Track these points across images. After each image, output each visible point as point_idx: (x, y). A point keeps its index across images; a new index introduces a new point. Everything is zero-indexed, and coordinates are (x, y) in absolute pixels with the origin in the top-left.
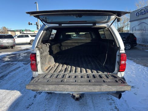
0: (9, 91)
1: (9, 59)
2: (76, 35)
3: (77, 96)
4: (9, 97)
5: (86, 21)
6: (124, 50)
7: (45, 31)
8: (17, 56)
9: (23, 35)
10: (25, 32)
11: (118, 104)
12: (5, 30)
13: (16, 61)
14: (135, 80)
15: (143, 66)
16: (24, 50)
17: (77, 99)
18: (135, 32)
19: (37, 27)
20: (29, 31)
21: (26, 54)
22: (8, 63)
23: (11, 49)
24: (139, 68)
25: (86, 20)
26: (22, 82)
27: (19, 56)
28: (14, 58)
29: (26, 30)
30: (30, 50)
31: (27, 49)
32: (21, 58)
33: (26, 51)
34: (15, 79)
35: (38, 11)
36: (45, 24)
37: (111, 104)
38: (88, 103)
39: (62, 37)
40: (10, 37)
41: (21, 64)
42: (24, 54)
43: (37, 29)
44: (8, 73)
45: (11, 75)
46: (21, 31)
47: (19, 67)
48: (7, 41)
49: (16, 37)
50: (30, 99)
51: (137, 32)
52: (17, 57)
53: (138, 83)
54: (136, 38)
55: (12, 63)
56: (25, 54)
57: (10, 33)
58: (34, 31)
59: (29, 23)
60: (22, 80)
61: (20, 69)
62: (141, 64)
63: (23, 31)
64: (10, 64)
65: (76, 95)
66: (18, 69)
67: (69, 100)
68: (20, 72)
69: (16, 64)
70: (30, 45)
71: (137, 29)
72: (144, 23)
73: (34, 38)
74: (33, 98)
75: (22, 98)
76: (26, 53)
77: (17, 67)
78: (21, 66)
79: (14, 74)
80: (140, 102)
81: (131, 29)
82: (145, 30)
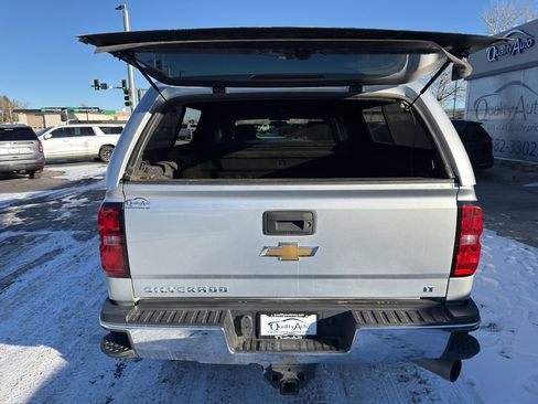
0: (18, 347)
1: (18, 219)
2: (268, 127)
3: (288, 376)
4: (15, 375)
5: (321, 76)
7: (159, 116)
8: (50, 206)
9: (73, 128)
10: (81, 117)
11: (442, 396)
12: (7, 109)
13: (44, 227)
14: (497, 299)
15: (523, 245)
16: (78, 183)
17: (290, 388)
18: (487, 117)
19: (127, 98)
20: (94, 113)
21: (85, 200)
22: (14, 234)
23: (26, 180)
24: (510, 253)
25: (324, 72)
26: (66, 309)
27: (59, 206)
28: (39, 215)
29: (85, 110)
30: (100, 184)
31: (88, 181)
32: (64, 215)
33: (84, 188)
34: (41, 300)
35: (128, 30)
36: (160, 85)
37: (416, 397)
38: (327, 397)
39: (221, 135)
40: (25, 134)
41: (64, 238)
42: (78, 198)
43: (127, 104)
44: (15, 275)
45: (25, 284)
46: (65, 113)
47: (58, 251)
48: (12, 151)
49: (48, 135)
50: (99, 381)
51: (493, 117)
52: (51, 210)
53: (510, 312)
55: (30, 234)
56: (82, 200)
57: (23, 120)
58: (114, 112)
59: (96, 82)
60: (67, 304)
61: (59, 259)
62: (513, 237)
63: (71, 111)
64: (22, 237)
65: (284, 368)
66: (51, 259)
67: (252, 382)
68: (60, 270)
69: (45, 238)
70: (100, 165)
71: (491, 105)
72: (518, 83)
73: (114, 139)
74: (110, 378)
75: (68, 376)
76: (85, 194)
77: (48, 251)
78: (65, 245)
79: (39, 278)
80: (526, 388)
81: (472, 107)
82: (520, 109)
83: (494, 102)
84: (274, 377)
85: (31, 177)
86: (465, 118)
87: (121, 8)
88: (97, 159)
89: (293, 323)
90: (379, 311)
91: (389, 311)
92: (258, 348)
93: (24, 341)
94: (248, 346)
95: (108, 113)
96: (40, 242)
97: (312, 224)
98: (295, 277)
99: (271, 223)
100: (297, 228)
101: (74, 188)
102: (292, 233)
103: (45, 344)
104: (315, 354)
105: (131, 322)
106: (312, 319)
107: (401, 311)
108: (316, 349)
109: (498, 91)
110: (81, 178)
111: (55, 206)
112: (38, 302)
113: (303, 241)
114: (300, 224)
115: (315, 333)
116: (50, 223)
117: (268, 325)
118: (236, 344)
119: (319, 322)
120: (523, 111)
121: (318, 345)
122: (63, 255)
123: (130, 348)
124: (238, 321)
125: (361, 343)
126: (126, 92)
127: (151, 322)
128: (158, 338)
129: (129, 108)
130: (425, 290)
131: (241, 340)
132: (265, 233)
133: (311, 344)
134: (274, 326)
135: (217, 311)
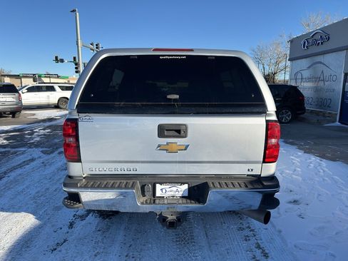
0: (8, 213)
1: (5, 141)
3: (171, 218)
4: (7, 228)
6: (274, 113)
8: (26, 134)
9: (41, 86)
10: (46, 80)
11: (262, 237)
13: (23, 146)
14: (300, 187)
15: (319, 158)
16: (44, 121)
17: (172, 225)
18: (302, 84)
19: (76, 68)
20: (55, 78)
22: (3, 150)
23: (10, 119)
26: (38, 192)
27: (32, 134)
28: (19, 140)
29: (48, 76)
30: (58, 121)
31: (51, 120)
32: (36, 139)
33: (48, 124)
37: (248, 238)
38: (195, 238)
40: (10, 89)
41: (36, 152)
42: (44, 129)
43: (77, 72)
44: (5, 173)
45: (11, 178)
46: (35, 77)
47: (33, 160)
48: (2, 100)
49: (24, 90)
50: (59, 231)
52: (27, 136)
53: (306, 194)
54: (303, 96)
55: (14, 150)
56: (47, 131)
57: (7, 80)
58: (68, 78)
59: (56, 57)
60: (39, 189)
61: (33, 164)
62: (313, 154)
63: (40, 76)
64: (9, 152)
65: (169, 215)
66: (28, 164)
68: (33, 171)
69: (23, 153)
72: (321, 63)
73: (68, 94)
74: (65, 229)
75: (40, 228)
76: (49, 127)
77: (26, 159)
78: (36, 157)
79: (20, 175)
80: (312, 234)
81: (293, 77)
82: (322, 78)
83: (306, 74)
84: (163, 219)
85: (13, 117)
86: (289, 84)
87: (74, 11)
88: (57, 107)
89: (174, 189)
90: (223, 182)
91: (229, 182)
92: (154, 202)
93: (12, 210)
94: (149, 202)
95: (63, 78)
96: (20, 154)
97: (186, 132)
98: (176, 162)
99: (163, 131)
100: (176, 134)
101: (41, 124)
102: (174, 137)
103: (25, 211)
104: (187, 205)
105: (81, 187)
106: (186, 187)
107: (236, 182)
108: (187, 203)
109: (309, 67)
110: (46, 118)
111: (29, 134)
112: (20, 188)
113: (180, 141)
114: (179, 131)
115: (187, 195)
116: (27, 144)
117: (160, 190)
118: (142, 200)
119: (189, 189)
120: (323, 80)
121: (189, 201)
122: (35, 162)
123: (80, 203)
124: (143, 188)
125: (212, 199)
126: (76, 64)
127: (93, 187)
128: (96, 199)
129: (78, 74)
130: (249, 170)
131: (145, 198)
132: (159, 137)
133: (184, 200)
134: (164, 191)
135: (131, 182)
